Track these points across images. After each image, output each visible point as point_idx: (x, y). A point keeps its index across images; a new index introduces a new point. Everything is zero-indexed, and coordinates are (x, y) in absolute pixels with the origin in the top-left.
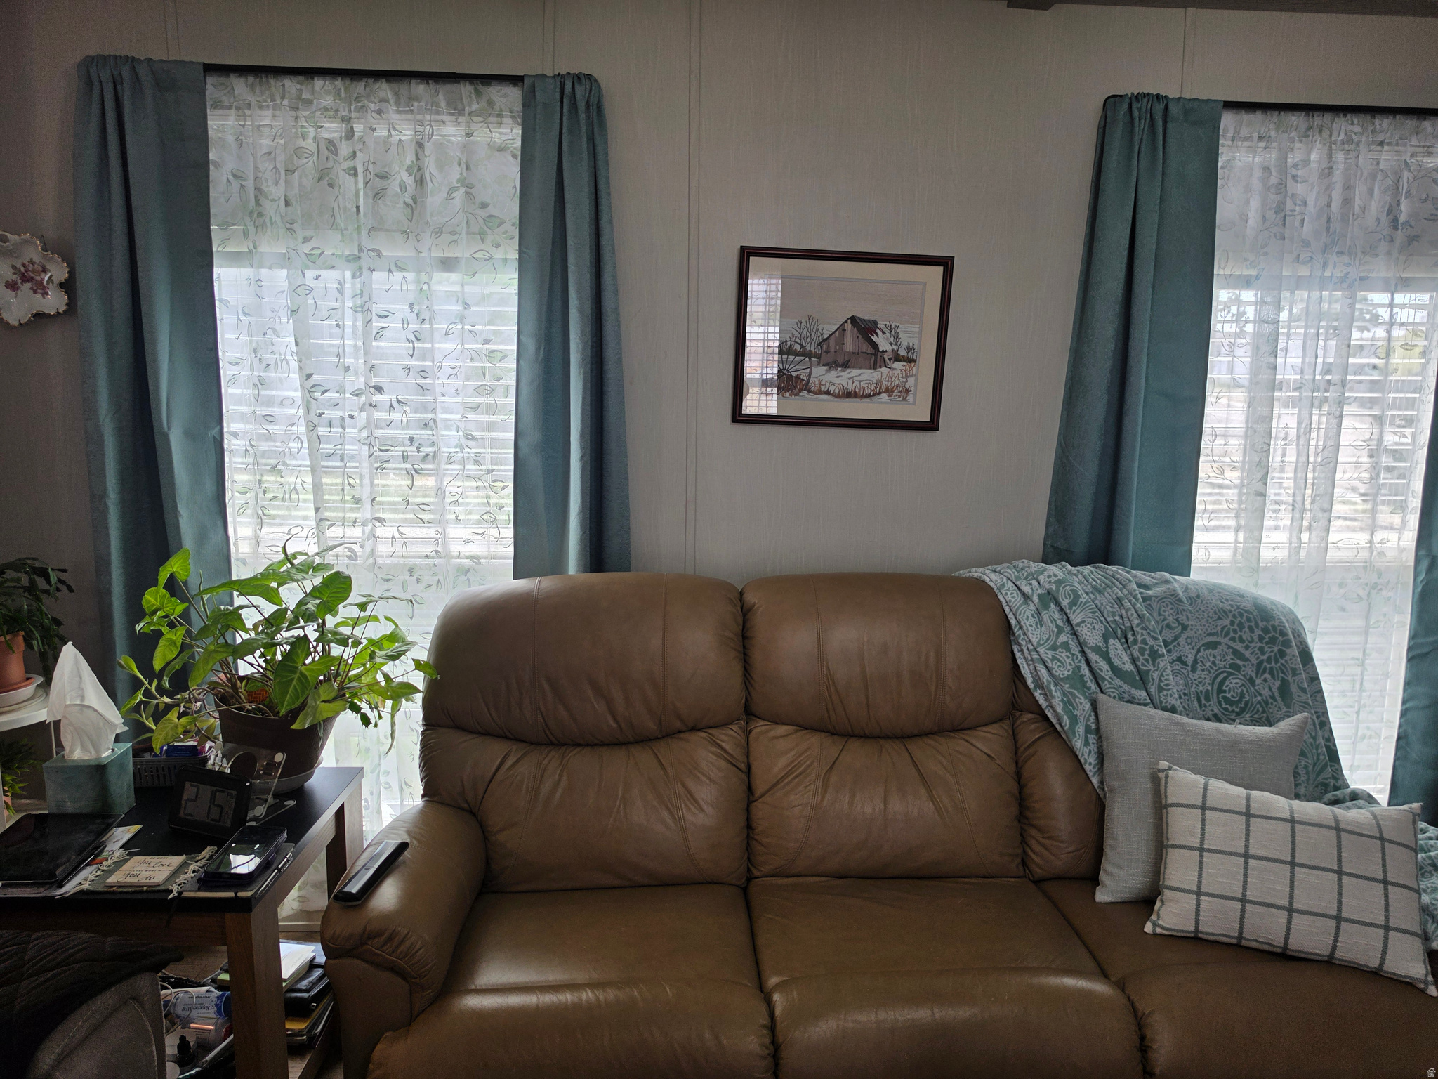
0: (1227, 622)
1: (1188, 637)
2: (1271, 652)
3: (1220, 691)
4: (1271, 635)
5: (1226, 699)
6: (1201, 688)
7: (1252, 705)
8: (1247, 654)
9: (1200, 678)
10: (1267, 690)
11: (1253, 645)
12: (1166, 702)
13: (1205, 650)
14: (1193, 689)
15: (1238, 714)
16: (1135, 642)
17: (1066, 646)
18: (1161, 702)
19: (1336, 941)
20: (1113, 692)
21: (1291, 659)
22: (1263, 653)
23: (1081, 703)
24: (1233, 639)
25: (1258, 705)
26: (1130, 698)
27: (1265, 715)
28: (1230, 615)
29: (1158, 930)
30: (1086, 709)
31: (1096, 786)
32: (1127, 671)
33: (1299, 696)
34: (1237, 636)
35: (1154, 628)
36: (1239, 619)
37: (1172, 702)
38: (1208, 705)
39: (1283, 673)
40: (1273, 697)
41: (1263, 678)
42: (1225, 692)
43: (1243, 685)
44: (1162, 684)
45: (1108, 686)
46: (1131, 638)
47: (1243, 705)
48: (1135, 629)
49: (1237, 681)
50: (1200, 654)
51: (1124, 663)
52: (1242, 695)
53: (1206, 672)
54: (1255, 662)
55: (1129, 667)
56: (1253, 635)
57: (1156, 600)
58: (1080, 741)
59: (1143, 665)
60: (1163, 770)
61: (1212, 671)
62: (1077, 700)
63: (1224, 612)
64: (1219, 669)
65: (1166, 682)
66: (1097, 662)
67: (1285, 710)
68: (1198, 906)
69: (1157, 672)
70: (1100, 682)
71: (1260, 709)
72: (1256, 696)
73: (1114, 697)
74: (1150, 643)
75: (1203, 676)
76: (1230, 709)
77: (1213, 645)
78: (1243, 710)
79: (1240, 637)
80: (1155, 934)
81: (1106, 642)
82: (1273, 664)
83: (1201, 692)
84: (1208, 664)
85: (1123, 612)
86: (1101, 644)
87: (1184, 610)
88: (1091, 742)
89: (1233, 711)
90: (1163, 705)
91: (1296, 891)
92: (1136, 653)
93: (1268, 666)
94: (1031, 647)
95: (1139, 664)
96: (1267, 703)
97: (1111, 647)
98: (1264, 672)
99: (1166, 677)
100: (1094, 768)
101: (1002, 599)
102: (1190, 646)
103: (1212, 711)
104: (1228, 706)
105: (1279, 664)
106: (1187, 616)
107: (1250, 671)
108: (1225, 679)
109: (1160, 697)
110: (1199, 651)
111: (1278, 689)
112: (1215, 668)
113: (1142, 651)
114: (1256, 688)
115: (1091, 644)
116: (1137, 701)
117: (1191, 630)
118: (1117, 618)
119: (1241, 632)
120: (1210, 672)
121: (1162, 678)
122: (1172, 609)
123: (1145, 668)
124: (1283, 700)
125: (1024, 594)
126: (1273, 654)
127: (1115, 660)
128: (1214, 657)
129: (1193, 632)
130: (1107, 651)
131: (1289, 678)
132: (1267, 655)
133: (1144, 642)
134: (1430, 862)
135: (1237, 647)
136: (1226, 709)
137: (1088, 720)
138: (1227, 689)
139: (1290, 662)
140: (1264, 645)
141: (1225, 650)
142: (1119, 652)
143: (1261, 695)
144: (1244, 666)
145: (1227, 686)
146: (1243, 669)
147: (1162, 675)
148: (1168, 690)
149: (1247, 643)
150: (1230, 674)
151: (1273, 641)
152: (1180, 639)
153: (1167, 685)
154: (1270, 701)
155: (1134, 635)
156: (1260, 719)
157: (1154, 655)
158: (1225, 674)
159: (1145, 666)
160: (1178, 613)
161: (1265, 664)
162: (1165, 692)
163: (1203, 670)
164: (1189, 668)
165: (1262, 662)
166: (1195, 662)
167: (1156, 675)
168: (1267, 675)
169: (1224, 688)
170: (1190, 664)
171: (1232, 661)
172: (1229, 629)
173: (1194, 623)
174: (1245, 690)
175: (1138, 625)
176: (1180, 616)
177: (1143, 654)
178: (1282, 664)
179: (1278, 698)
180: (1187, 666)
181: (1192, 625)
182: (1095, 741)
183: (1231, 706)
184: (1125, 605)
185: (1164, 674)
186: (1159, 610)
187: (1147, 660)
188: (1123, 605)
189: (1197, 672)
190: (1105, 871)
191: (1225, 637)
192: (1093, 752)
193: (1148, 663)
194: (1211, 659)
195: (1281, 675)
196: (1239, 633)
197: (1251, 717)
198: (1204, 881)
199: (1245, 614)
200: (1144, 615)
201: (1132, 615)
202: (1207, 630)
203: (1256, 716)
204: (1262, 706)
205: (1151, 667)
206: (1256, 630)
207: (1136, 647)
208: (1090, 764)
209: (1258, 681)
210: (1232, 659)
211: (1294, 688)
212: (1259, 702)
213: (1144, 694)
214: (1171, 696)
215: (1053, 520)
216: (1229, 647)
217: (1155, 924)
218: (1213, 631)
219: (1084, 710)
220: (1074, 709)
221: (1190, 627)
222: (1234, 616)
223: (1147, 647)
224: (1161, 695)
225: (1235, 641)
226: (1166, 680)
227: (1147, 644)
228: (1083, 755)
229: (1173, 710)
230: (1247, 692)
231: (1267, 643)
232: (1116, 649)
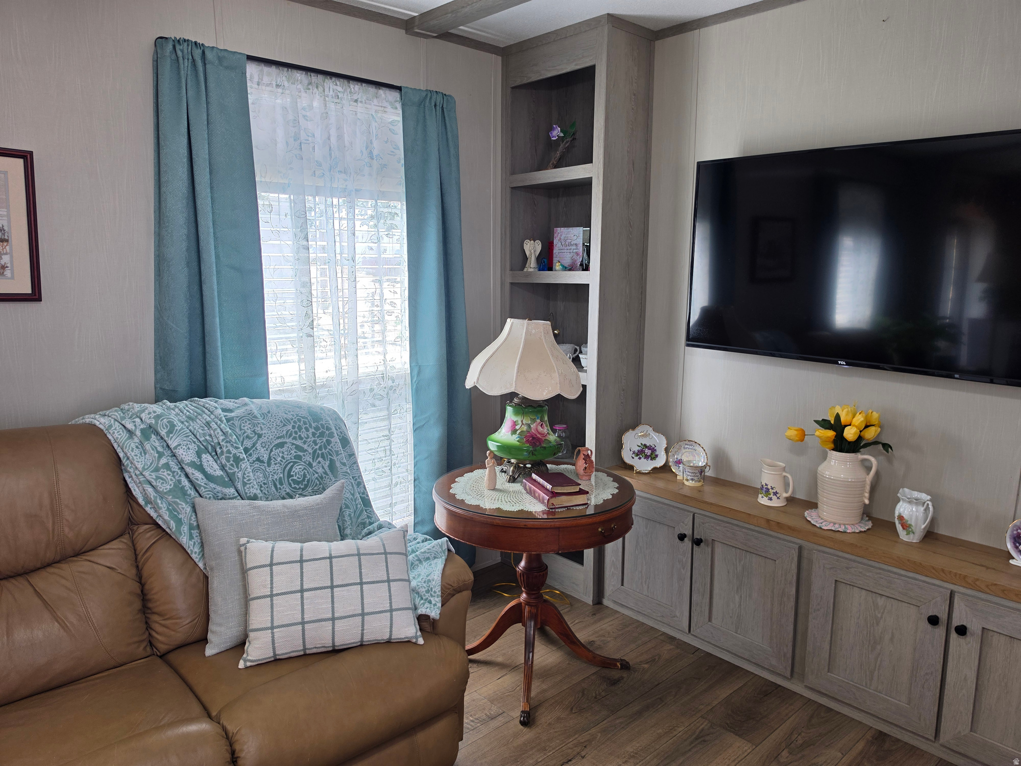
0: (290, 427)
1: (262, 442)
2: (322, 442)
3: (289, 476)
4: (320, 431)
5: (295, 481)
6: (276, 477)
7: (312, 481)
8: (305, 447)
9: (274, 470)
10: (321, 469)
11: (309, 440)
12: (250, 493)
13: (276, 449)
14: (270, 479)
15: (303, 489)
16: (222, 453)
17: (167, 466)
18: (246, 493)
19: (363, 630)
20: (208, 494)
21: (334, 445)
22: (316, 444)
23: (183, 508)
24: (295, 438)
25: (316, 480)
26: (223, 496)
27: (321, 486)
28: (292, 422)
29: (249, 664)
30: (188, 512)
31: (202, 569)
32: (218, 476)
33: (341, 469)
34: (297, 436)
35: (236, 440)
36: (299, 423)
37: (254, 492)
38: (282, 488)
39: (331, 455)
40: (325, 473)
41: (317, 461)
42: (293, 476)
43: (305, 469)
44: (245, 480)
45: (204, 490)
46: (219, 451)
47: (306, 483)
48: (221, 443)
49: (300, 467)
50: (273, 453)
51: (215, 471)
52: (305, 476)
53: (278, 465)
54: (310, 451)
55: (219, 473)
56: (308, 433)
57: (238, 419)
58: (185, 537)
59: (230, 469)
60: (244, 545)
61: (282, 463)
62: (180, 506)
63: (288, 420)
64: (287, 461)
65: (248, 478)
66: (193, 474)
67: (333, 480)
68: (273, 637)
69: (240, 472)
70: (197, 488)
71: (318, 483)
72: (314, 475)
73: (210, 498)
74: (233, 452)
75: (276, 468)
76: (298, 487)
77: (281, 445)
78: (306, 486)
79: (300, 436)
80: (247, 668)
81: (199, 457)
82: (323, 450)
83: (276, 479)
84: (279, 459)
85: (212, 432)
86: (196, 460)
87: (259, 423)
88: (194, 536)
89: (300, 488)
90: (248, 495)
91: (336, 605)
92: (224, 461)
93: (320, 452)
94: (138, 472)
95: (227, 469)
96: (322, 477)
97: (204, 461)
98: (318, 457)
99: (247, 475)
100: (198, 555)
101: (110, 437)
102: (265, 449)
103: (285, 491)
104: (296, 485)
105: (328, 450)
106: (261, 427)
107: (308, 458)
108: (292, 467)
109: (245, 490)
110: (271, 451)
111: (328, 466)
112: (284, 461)
113: (228, 459)
114: (313, 469)
115: (187, 461)
116: (228, 497)
117: (265, 437)
118: (208, 438)
119: (300, 432)
120: (281, 464)
121: (245, 476)
122: (249, 424)
123: (232, 471)
124: (332, 474)
125: (129, 431)
126: (323, 444)
127: (209, 470)
128: (283, 453)
129: (266, 438)
130: (201, 464)
131: (335, 458)
132: (319, 445)
133: (229, 452)
134: (416, 558)
135: (298, 444)
136: (295, 488)
137: (190, 519)
138: (294, 473)
139: (334, 447)
140: (316, 439)
141: (290, 447)
142: (210, 463)
143: (317, 473)
144: (304, 455)
145: (294, 472)
146: (304, 457)
147: (244, 474)
148: (250, 484)
149: (304, 439)
150: (295, 463)
151: (322, 435)
152: (257, 445)
153: (249, 480)
154: (324, 475)
155: (221, 448)
156: (318, 489)
157: (237, 460)
158: (292, 464)
159: (231, 469)
160: (254, 426)
161: (318, 451)
162: (248, 486)
163: (276, 464)
164: (266, 465)
165: (316, 450)
166: (270, 459)
167: (240, 475)
168: (320, 459)
169: (292, 473)
170: (266, 462)
171: (295, 454)
172: (292, 431)
173: (266, 432)
174: (306, 471)
175: (223, 440)
176: (257, 428)
177: (229, 461)
178: (329, 449)
179: (329, 472)
180: (264, 463)
181: (265, 434)
182: (198, 535)
183: (298, 485)
184: (213, 426)
185: (246, 472)
186: (240, 425)
187: (232, 465)
188: (211, 427)
189: (272, 466)
190: (213, 632)
191: (289, 438)
192: (197, 543)
193: (234, 467)
194: (281, 455)
195: (329, 457)
196: (299, 433)
197: (313, 489)
198: (275, 618)
199: (302, 420)
200: (227, 432)
201: (218, 433)
202: (276, 435)
203: (316, 488)
204: (318, 480)
205: (236, 470)
206: (310, 429)
207: (224, 456)
208: (196, 553)
209: (314, 464)
210: (295, 452)
211: (338, 464)
212: (317, 478)
213: (232, 490)
214: (253, 487)
215: (159, 367)
216: (293, 444)
217: (245, 661)
218: (281, 435)
219: (186, 513)
220: (179, 514)
221: (264, 435)
222: (295, 422)
223: (231, 455)
224: (245, 488)
225: (296, 440)
226: (248, 476)
227: (231, 453)
228: (189, 547)
229: (255, 498)
230: (308, 472)
231: (318, 437)
232: (208, 461)
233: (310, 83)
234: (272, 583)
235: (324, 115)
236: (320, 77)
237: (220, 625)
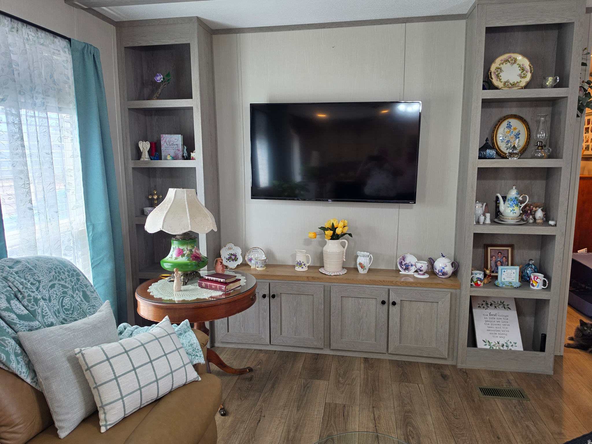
0: (53, 273)
1: (43, 286)
2: (75, 280)
3: (63, 306)
4: (71, 273)
5: (65, 309)
6: (55, 308)
7: (76, 307)
8: (67, 285)
9: (54, 304)
10: (79, 298)
11: (67, 280)
12: (48, 322)
13: (51, 290)
14: (52, 311)
15: (72, 314)
16: (24, 297)
18: (45, 323)
19: (173, 382)
20: (23, 329)
21: (83, 281)
22: (72, 282)
23: (9, 343)
24: (59, 280)
25: (78, 306)
26: (30, 328)
27: (81, 309)
28: (53, 269)
29: (108, 427)
30: (13, 344)
31: (29, 383)
32: (25, 314)
33: (92, 295)
34: (60, 278)
35: (31, 287)
36: (57, 270)
37: (51, 321)
38: (59, 315)
39: (82, 288)
40: (82, 301)
41: (76, 293)
42: (64, 306)
43: (70, 300)
44: (43, 314)
45: (19, 326)
46: (20, 296)
47: (72, 309)
48: (22, 291)
49: (68, 299)
50: (50, 292)
51: (23, 311)
52: (71, 305)
53: (55, 300)
54: (71, 287)
55: (26, 312)
56: (65, 275)
57: (21, 272)
58: (14, 363)
59: (32, 308)
60: (79, 353)
61: (57, 298)
62: (7, 342)
63: (50, 269)
64: (59, 296)
65: (45, 312)
66: (9, 316)
67: (87, 304)
68: (124, 404)
69: (39, 309)
70: (13, 326)
71: (79, 308)
72: (76, 303)
73: (24, 331)
74: (32, 295)
75: (55, 303)
76: (69, 313)
77: (53, 286)
78: (73, 311)
79: (61, 278)
80: (107, 430)
81: (9, 303)
82: (77, 286)
83: (56, 310)
84: (55, 296)
85: (10, 284)
86: (8, 305)
87: (35, 273)
88: (20, 361)
89: (70, 313)
90: (47, 324)
91: (156, 372)
92: (26, 303)
93: (76, 287)
95: (29, 308)
96: (80, 304)
97: (13, 305)
98: (75, 291)
99: (45, 309)
100: (26, 374)
102: (46, 290)
103: (62, 317)
104: (68, 312)
105: (79, 285)
106: (38, 276)
107: (70, 292)
108: (63, 300)
109: (44, 321)
110: (49, 291)
111: (82, 296)
112: (58, 297)
113: (29, 301)
114: (75, 299)
115: (3, 307)
116: (35, 327)
117: (43, 282)
118: (8, 288)
119: (61, 275)
120: (56, 299)
121: (43, 311)
122: (29, 275)
123: (33, 309)
124: (85, 300)
126: (75, 281)
127: (17, 311)
128: (56, 291)
129: (44, 283)
130: (11, 308)
131: (85, 289)
132: (74, 282)
133: (29, 296)
135: (62, 283)
136: (67, 314)
137: (15, 349)
138: (65, 304)
139: (83, 282)
140: (71, 278)
141: (58, 286)
142: (18, 306)
143: (77, 301)
144: (68, 291)
145: (64, 303)
146: (68, 292)
147: (43, 309)
148: (47, 315)
149: (65, 280)
150: (64, 297)
151: (73, 275)
152: (40, 288)
153: (46, 313)
154: (81, 302)
155: (21, 294)
156: (80, 312)
157: (36, 300)
158: (62, 298)
159: (33, 308)
160: (33, 276)
161: (74, 287)
162: (46, 317)
163: (54, 300)
164: (48, 301)
165: (73, 286)
166: (50, 297)
167: (39, 311)
168: (77, 292)
169: (64, 304)
170: (48, 299)
171: (63, 291)
172: (56, 276)
173: (42, 278)
174: (71, 301)
175: (23, 288)
176: (35, 277)
177: (30, 302)
178: (80, 284)
179: (83, 300)
180: (47, 300)
181: (42, 280)
182: (22, 359)
183: (69, 311)
184: (11, 280)
185: (44, 308)
186: (25, 276)
187: (33, 305)
188: (9, 280)
189: (52, 301)
190: (60, 421)
191: (56, 280)
192: (23, 366)
193: (34, 306)
194: (55, 293)
195: (81, 289)
196: (60, 276)
197: (77, 313)
198: (122, 391)
199: (58, 267)
200: (22, 282)
201: (17, 284)
202: (48, 280)
203: (78, 312)
204: (79, 306)
205: (36, 307)
206: (65, 273)
207: (25, 300)
208: (24, 373)
209: (75, 296)
210: (62, 289)
211: (88, 293)
212: (78, 305)
213: (37, 323)
214: (50, 317)
216: (59, 284)
217: (106, 426)
218: (50, 279)
219: (12, 345)
220: (5, 347)
221: (42, 281)
222: (55, 269)
223: (32, 298)
224: (44, 319)
225: (60, 281)
226: (45, 311)
227: (31, 296)
228: (18, 370)
229: (52, 324)
230: (73, 302)
231: (72, 277)
232: (16, 305)
233: (13, 28)
234: (113, 371)
235: (24, 51)
236: (20, 24)
237: (67, 413)
